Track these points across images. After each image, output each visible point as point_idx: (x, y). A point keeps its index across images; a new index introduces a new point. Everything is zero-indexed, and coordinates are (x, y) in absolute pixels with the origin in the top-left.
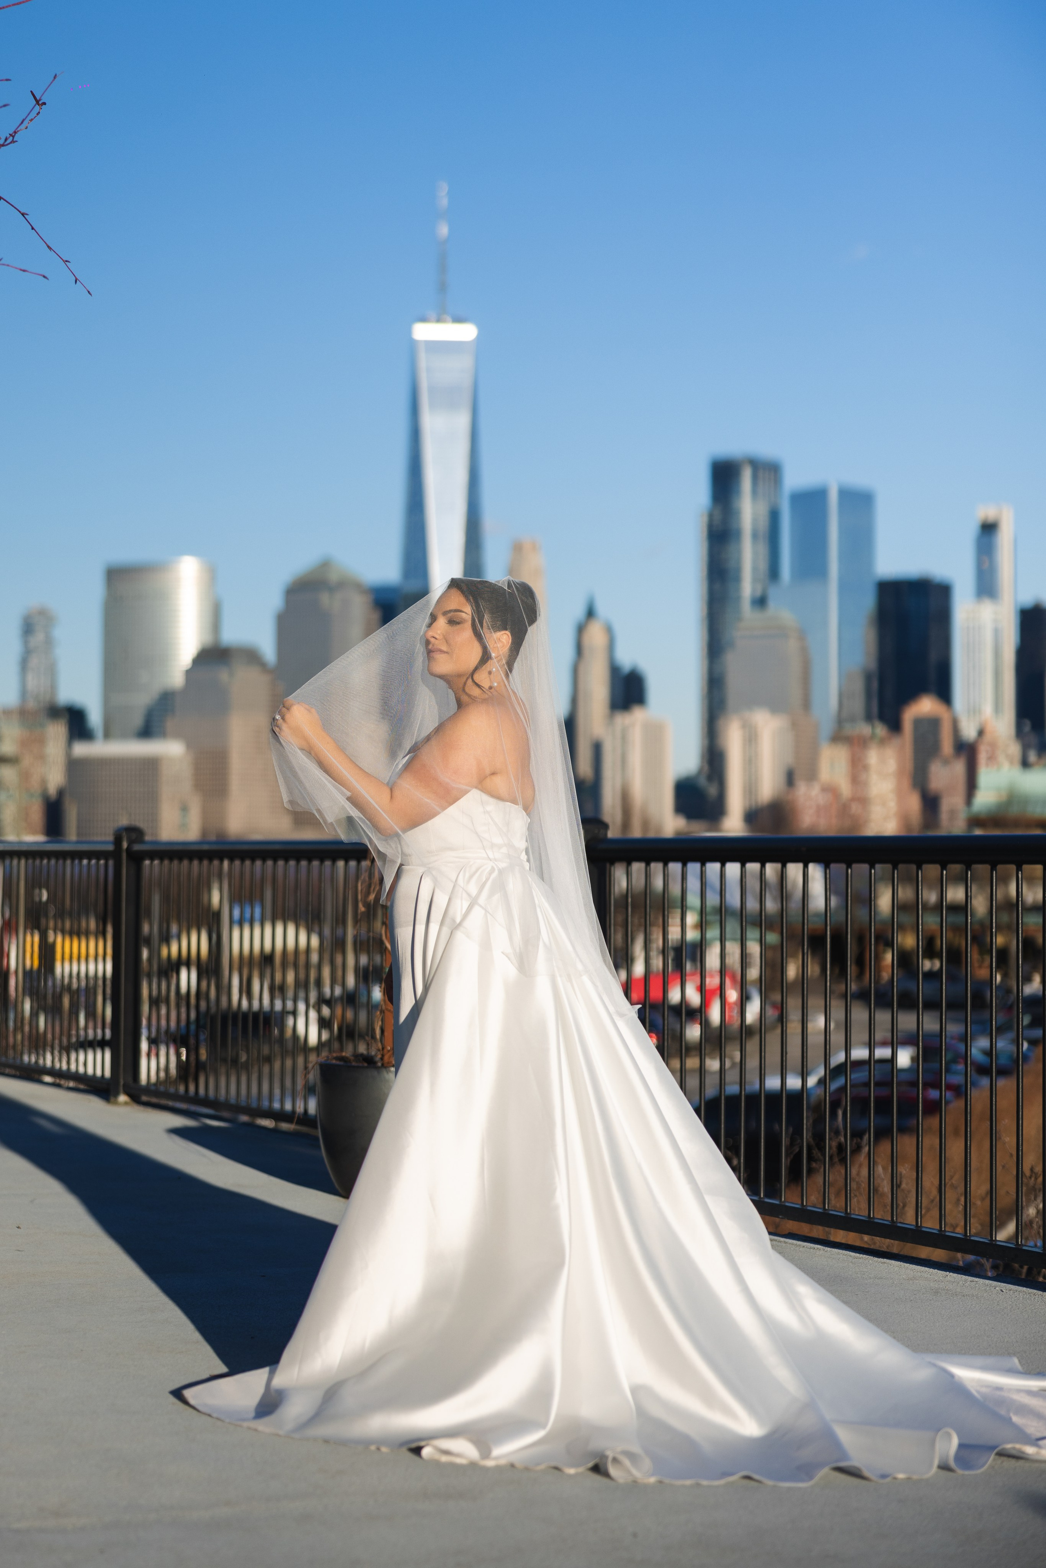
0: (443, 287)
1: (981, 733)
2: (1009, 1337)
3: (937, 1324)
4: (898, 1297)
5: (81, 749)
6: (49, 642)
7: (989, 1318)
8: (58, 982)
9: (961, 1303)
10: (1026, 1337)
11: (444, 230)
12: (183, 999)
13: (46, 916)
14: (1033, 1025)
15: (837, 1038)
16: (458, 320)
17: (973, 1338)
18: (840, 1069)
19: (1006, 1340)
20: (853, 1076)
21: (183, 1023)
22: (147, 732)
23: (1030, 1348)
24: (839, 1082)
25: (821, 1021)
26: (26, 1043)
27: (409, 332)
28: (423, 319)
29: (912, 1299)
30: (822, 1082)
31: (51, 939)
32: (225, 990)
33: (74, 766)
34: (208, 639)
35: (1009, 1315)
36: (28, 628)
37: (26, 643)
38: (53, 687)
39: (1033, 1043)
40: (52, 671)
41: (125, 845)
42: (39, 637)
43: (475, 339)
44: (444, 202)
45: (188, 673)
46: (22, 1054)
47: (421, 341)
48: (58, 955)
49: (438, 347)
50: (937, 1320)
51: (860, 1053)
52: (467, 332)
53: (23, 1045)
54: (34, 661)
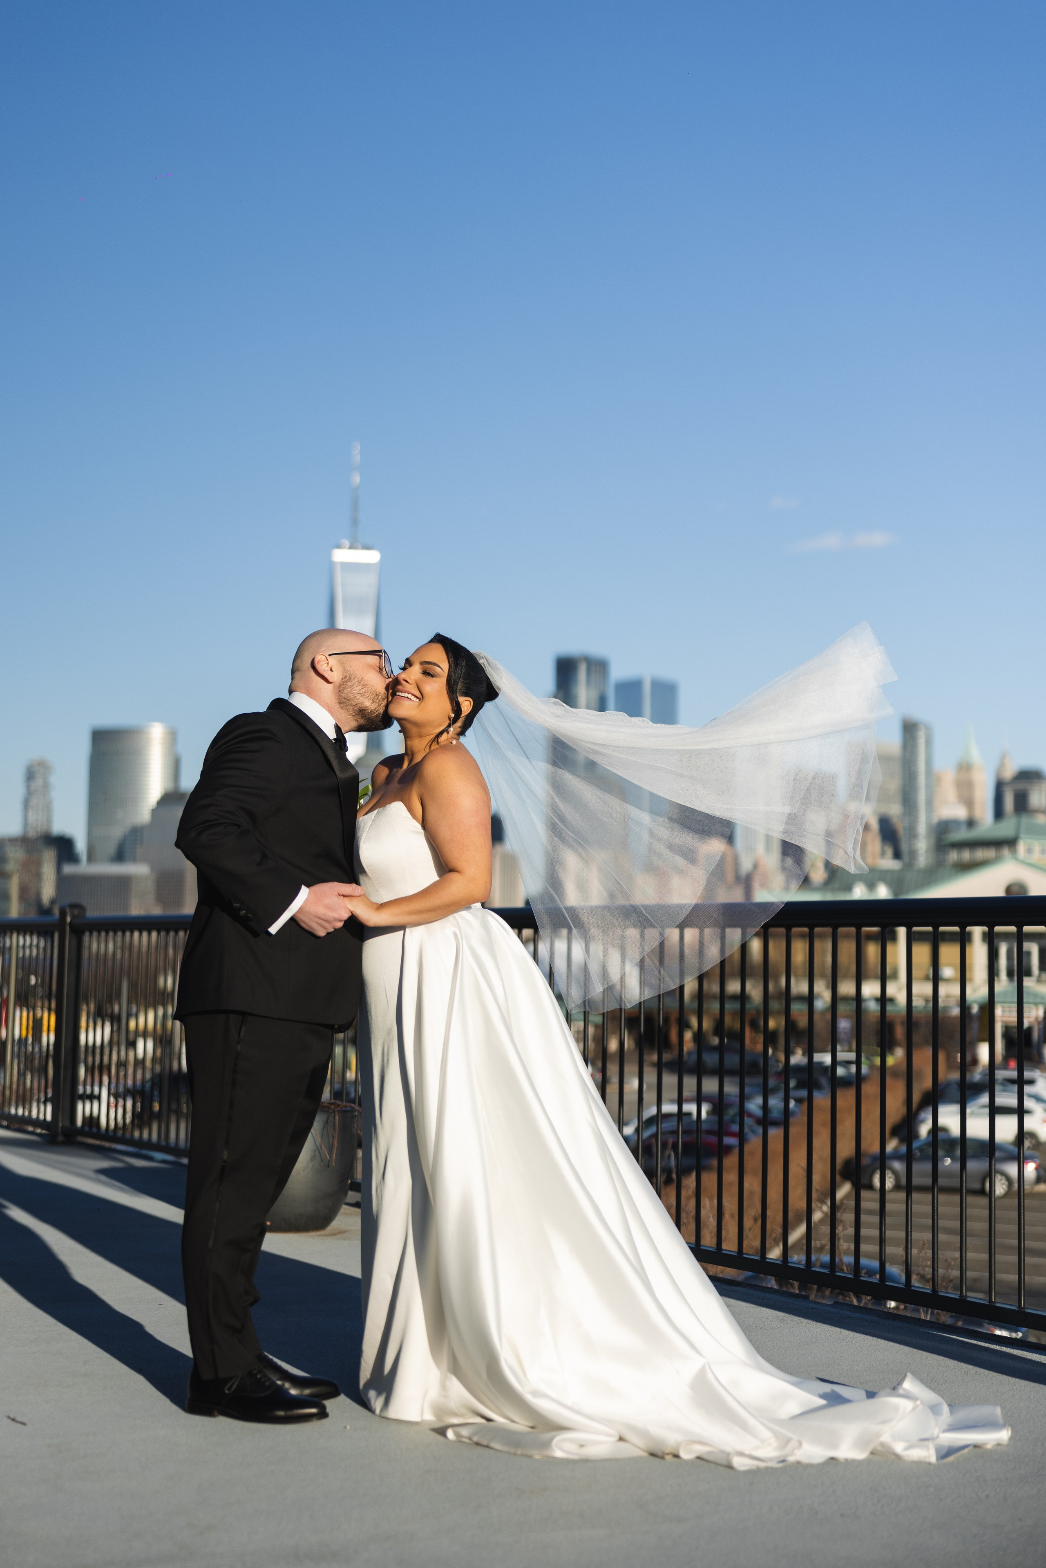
0: (355, 522)
1: (756, 866)
2: (858, 1366)
3: (789, 1352)
4: (748, 1325)
5: (69, 869)
6: (46, 786)
7: (835, 1346)
8: (45, 1049)
9: (807, 1330)
10: (873, 1366)
11: (357, 479)
12: (140, 1063)
13: (34, 996)
14: (798, 1087)
15: (650, 1096)
16: (367, 547)
17: (825, 1367)
18: (651, 1121)
19: (855, 1369)
20: (663, 1125)
21: (138, 1083)
22: (120, 856)
23: (879, 1377)
24: (652, 1130)
25: (635, 1083)
26: (14, 1097)
27: (329, 556)
28: (339, 546)
29: (762, 1326)
30: (637, 1130)
31: (39, 1014)
32: (176, 1056)
33: (62, 881)
34: (170, 786)
35: (853, 1342)
36: (30, 775)
37: (28, 787)
38: (49, 821)
39: (799, 1101)
40: (48, 808)
41: (69, 919)
42: (38, 782)
43: (377, 563)
44: (357, 458)
45: (154, 812)
46: (10, 1105)
47: (337, 562)
48: (45, 1028)
49: (348, 567)
50: (788, 1348)
51: (670, 1108)
52: (372, 557)
53: (10, 1098)
54: (34, 801)
